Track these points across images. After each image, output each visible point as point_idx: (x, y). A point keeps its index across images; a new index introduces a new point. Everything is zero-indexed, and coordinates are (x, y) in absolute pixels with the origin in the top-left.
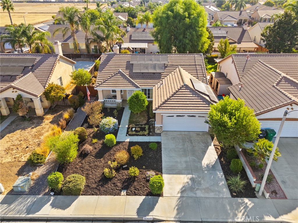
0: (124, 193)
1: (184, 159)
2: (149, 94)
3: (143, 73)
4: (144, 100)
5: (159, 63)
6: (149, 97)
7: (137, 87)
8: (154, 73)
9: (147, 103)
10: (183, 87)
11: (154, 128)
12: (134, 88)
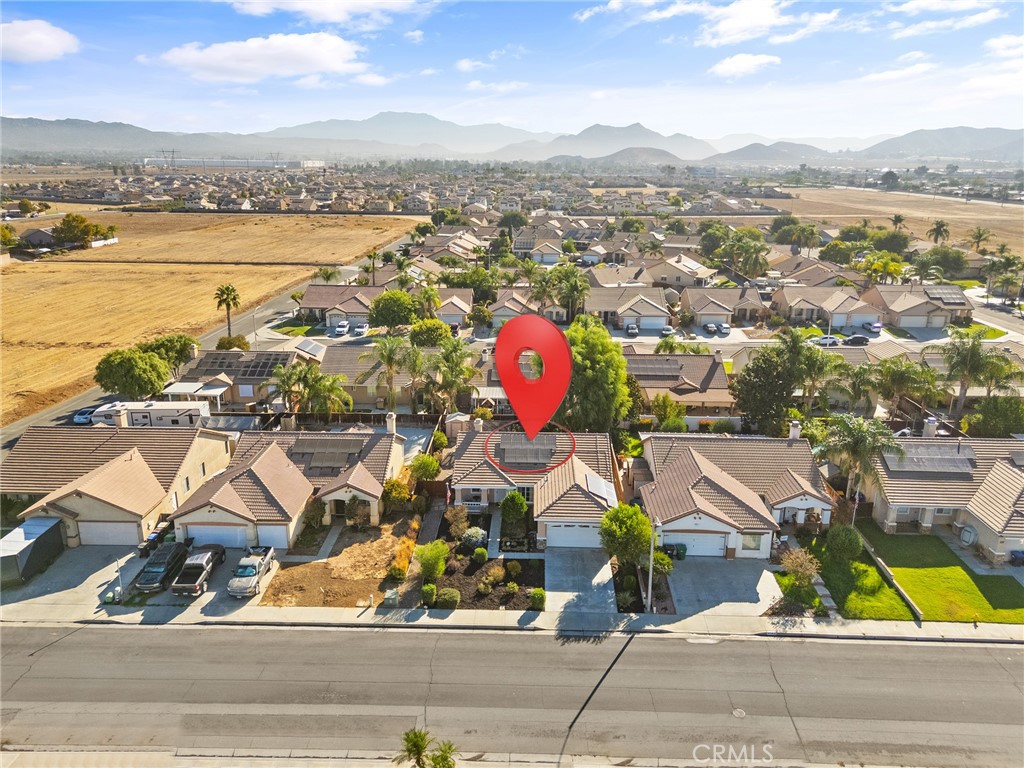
0: (502, 608)
1: (572, 578)
2: (528, 494)
3: (519, 464)
4: (521, 504)
5: (543, 448)
6: (528, 500)
7: (512, 485)
8: (536, 464)
9: (525, 508)
10: (573, 487)
11: (535, 542)
12: (507, 486)
